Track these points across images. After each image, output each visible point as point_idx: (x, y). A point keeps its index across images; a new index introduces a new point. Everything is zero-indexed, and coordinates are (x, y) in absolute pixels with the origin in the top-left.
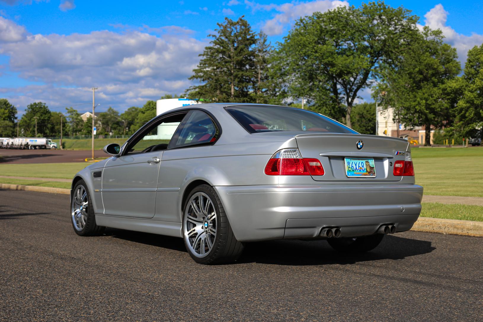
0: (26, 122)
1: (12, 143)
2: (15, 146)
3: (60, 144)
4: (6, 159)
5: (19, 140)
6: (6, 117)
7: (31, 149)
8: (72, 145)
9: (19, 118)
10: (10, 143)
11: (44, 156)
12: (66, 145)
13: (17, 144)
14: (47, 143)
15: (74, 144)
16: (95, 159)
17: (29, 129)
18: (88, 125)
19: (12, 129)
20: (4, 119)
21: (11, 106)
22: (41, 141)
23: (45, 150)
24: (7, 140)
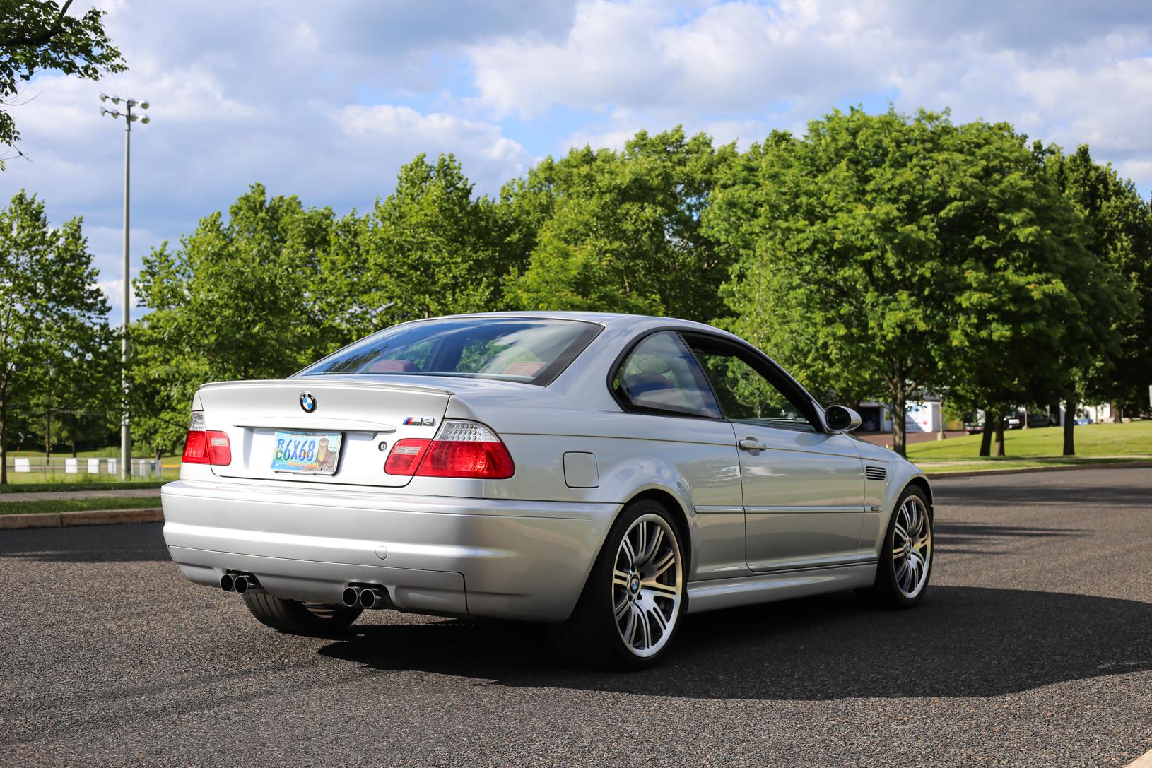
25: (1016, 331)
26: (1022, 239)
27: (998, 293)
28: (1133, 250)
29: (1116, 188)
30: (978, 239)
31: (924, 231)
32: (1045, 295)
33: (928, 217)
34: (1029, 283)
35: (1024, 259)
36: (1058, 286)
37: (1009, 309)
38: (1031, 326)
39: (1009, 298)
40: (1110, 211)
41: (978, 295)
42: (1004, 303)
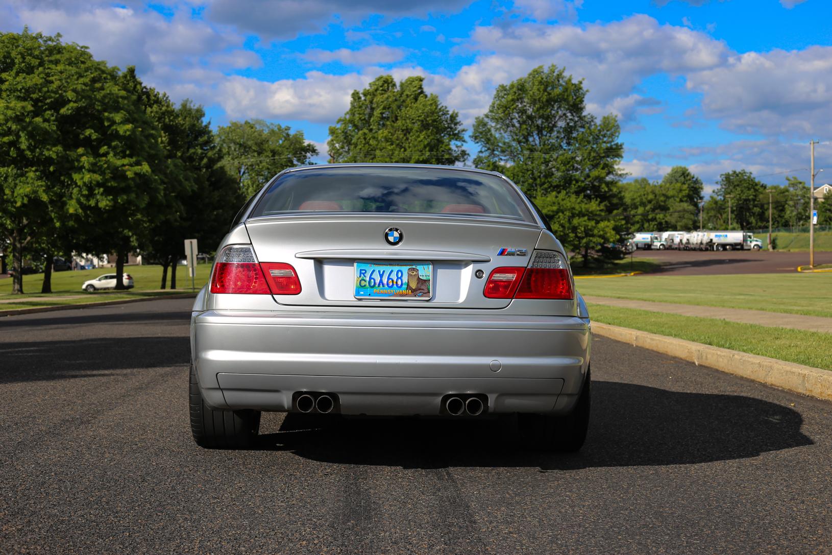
0: (716, 202)
1: (688, 240)
2: (692, 246)
3: (768, 241)
4: (665, 267)
5: (698, 235)
6: (684, 196)
7: (718, 250)
8: (790, 244)
9: (707, 198)
10: (684, 241)
11: (732, 261)
12: (778, 242)
13: (695, 242)
14: (745, 239)
15: (792, 241)
16: (815, 267)
17: (721, 215)
18: (824, 207)
19: (692, 217)
20: (681, 201)
21: (693, 178)
22: (735, 236)
23: (740, 252)
24: (679, 236)
25: (115, 200)
26: (121, 133)
27: (102, 173)
28: (169, 144)
29: (156, 99)
30: (88, 132)
31: (46, 123)
32: (136, 174)
33: (49, 112)
34: (124, 165)
35: (122, 147)
36: (145, 168)
37: (111, 185)
38: (125, 197)
39: (111, 177)
40: (153, 114)
41: (89, 176)
42: (107, 181)
